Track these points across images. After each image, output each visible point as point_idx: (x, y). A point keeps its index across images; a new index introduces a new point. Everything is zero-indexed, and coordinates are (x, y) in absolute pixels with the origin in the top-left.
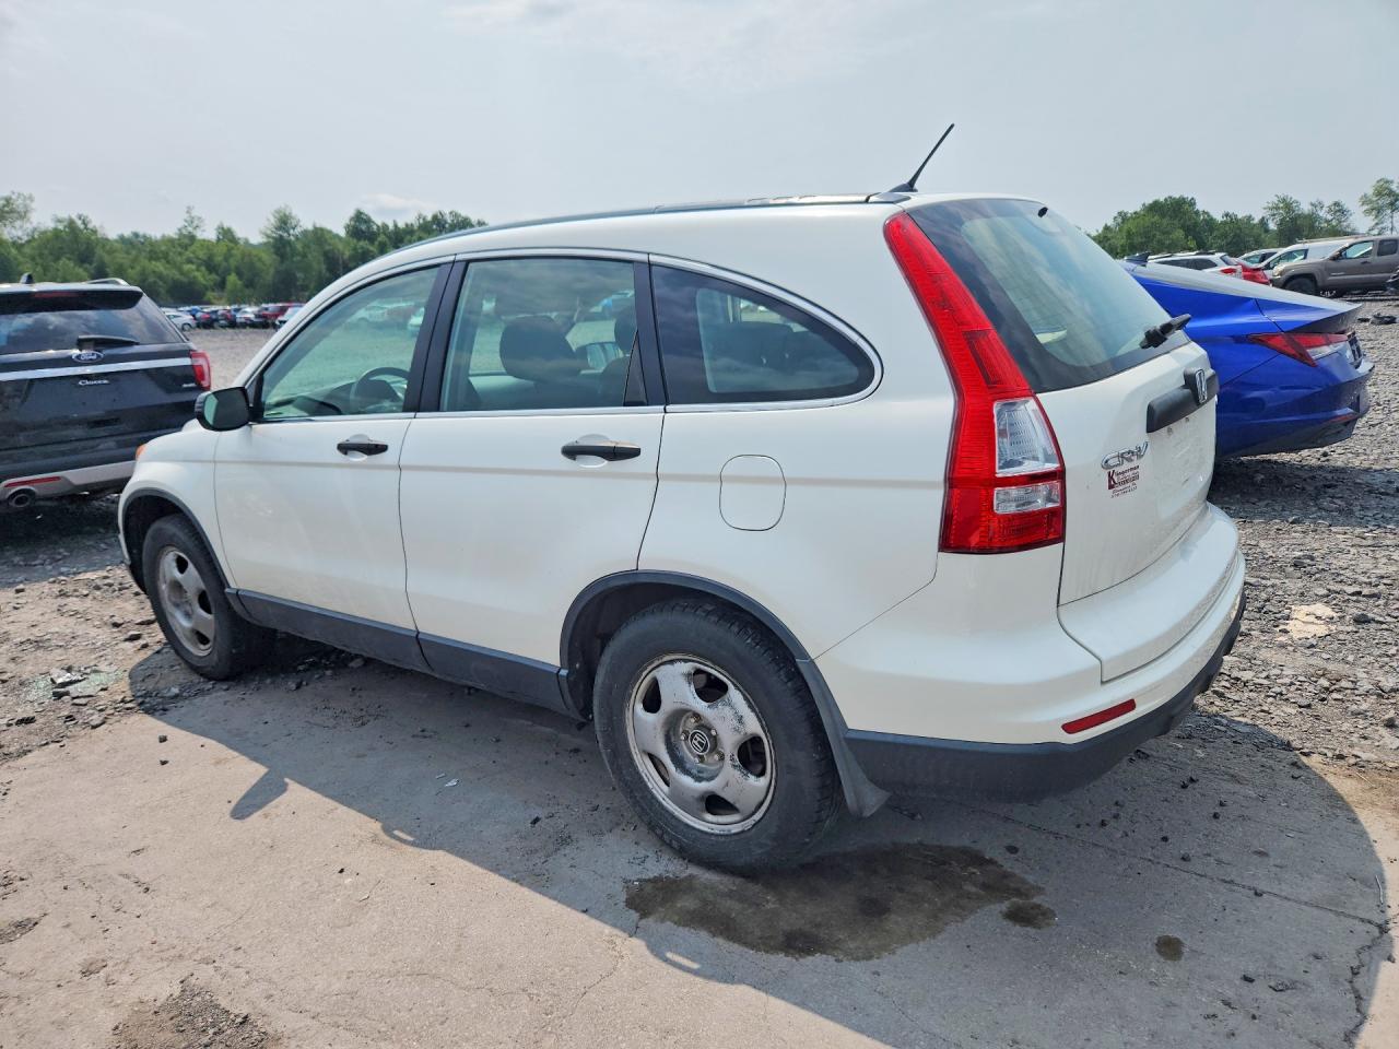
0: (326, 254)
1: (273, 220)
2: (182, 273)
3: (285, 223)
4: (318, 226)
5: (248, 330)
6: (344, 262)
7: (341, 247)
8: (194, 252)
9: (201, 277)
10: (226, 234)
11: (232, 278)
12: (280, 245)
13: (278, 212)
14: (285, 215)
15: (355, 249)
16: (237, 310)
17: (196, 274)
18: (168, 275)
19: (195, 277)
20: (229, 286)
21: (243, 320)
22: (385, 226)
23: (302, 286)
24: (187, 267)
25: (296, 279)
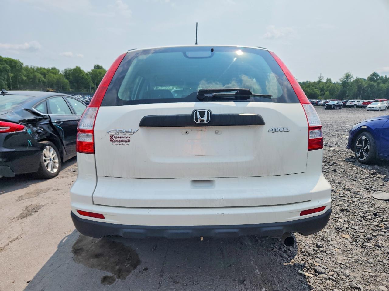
0: (358, 86)
1: (344, 76)
2: (313, 91)
3: (348, 77)
4: (358, 78)
5: (321, 106)
6: (363, 88)
7: (364, 83)
8: (319, 86)
9: (318, 92)
10: (329, 80)
11: (327, 93)
12: (344, 84)
13: (346, 74)
14: (348, 75)
15: (369, 84)
16: (319, 101)
17: (317, 91)
18: (309, 92)
19: (316, 92)
20: (325, 95)
21: (320, 104)
22: (382, 77)
23: (347, 95)
24: (315, 90)
25: (346, 93)
